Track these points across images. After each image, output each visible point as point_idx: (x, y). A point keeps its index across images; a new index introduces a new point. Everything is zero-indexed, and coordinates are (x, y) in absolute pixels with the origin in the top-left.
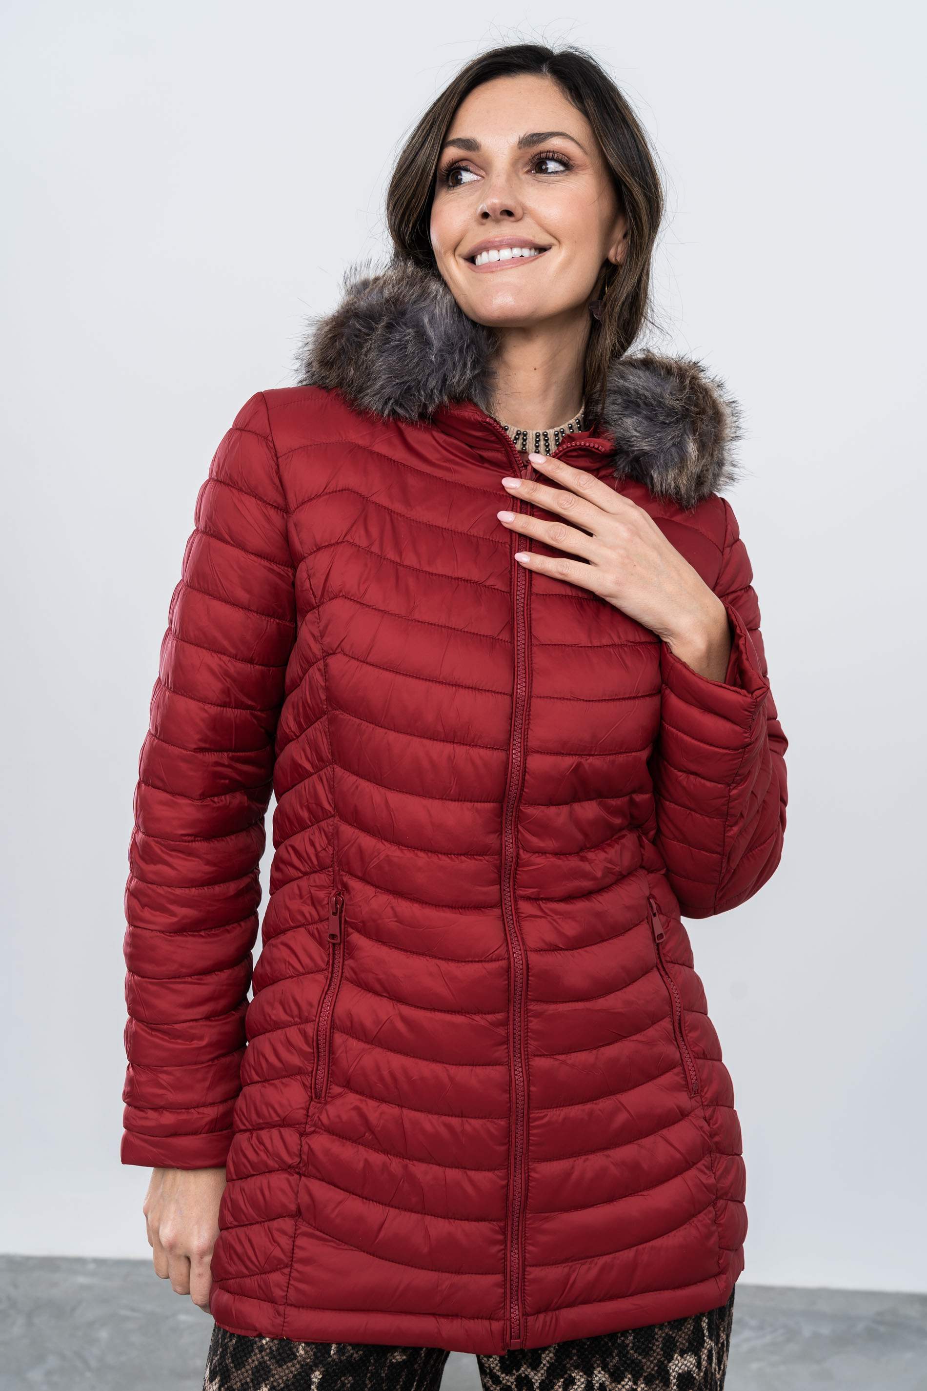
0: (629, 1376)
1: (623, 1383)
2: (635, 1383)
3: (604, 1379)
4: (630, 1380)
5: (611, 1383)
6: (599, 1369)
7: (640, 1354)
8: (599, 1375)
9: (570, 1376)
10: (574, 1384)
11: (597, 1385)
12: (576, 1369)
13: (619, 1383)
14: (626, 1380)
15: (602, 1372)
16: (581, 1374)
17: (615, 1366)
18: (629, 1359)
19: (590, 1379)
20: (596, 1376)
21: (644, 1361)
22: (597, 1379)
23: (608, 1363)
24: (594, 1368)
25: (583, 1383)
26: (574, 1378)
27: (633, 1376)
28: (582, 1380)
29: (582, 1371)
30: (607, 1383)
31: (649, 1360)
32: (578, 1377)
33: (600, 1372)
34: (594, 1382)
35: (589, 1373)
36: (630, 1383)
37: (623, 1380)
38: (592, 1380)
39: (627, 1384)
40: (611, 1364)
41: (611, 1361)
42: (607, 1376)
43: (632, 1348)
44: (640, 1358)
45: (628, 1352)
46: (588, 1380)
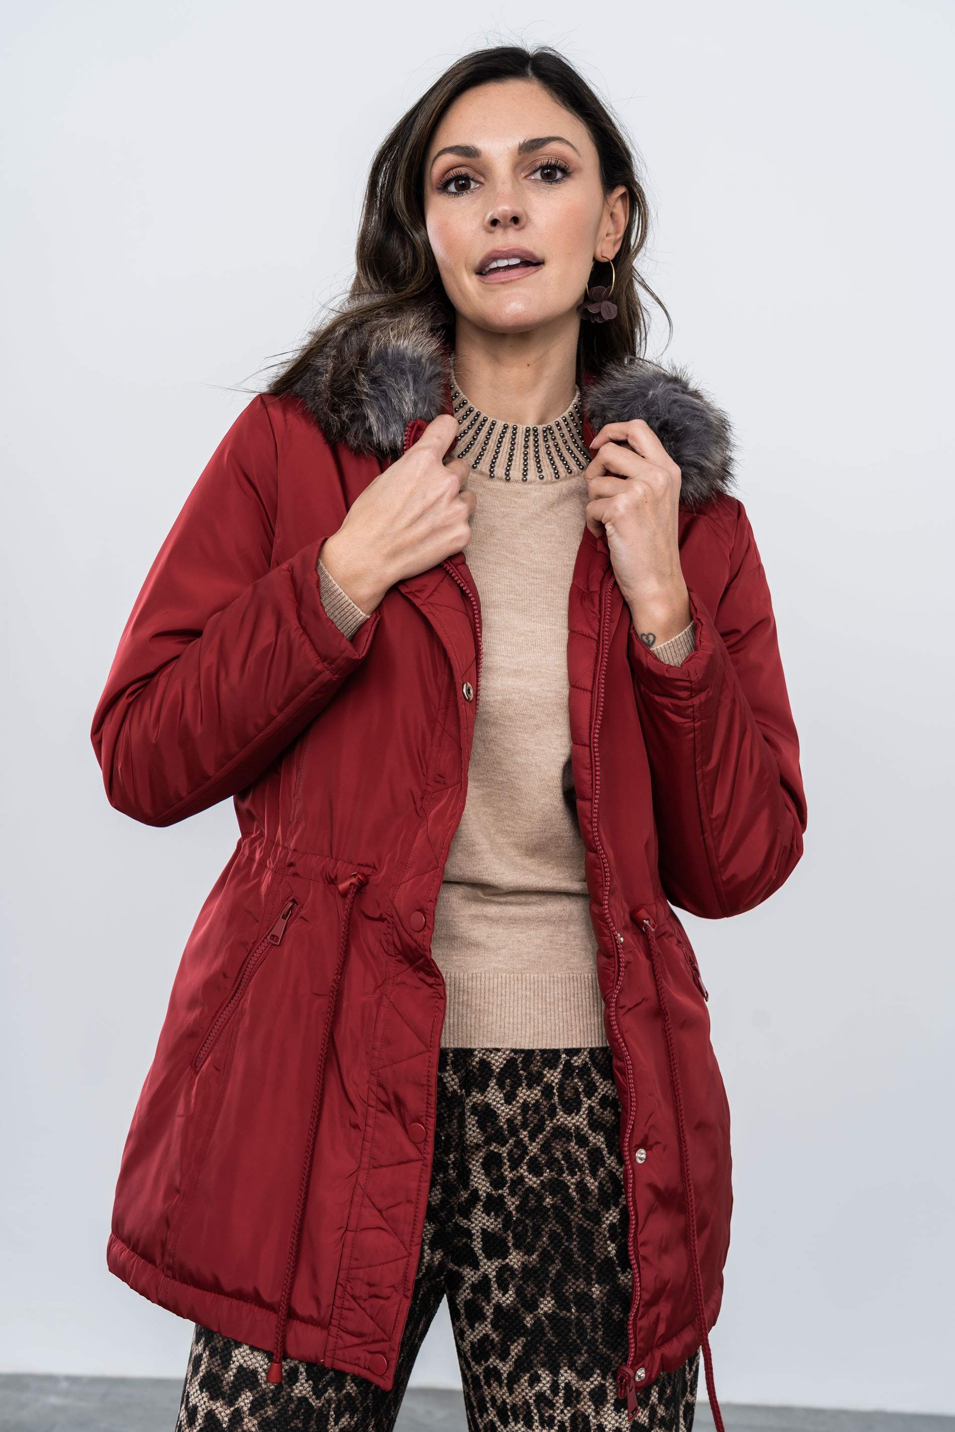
0: (598, 1371)
1: (591, 1379)
2: (604, 1378)
3: (570, 1378)
4: (598, 1375)
5: (578, 1382)
6: (566, 1368)
7: (609, 1349)
8: (565, 1375)
9: (536, 1372)
10: (540, 1381)
11: (563, 1385)
12: (542, 1366)
13: (588, 1380)
14: (595, 1376)
15: (569, 1371)
16: (547, 1372)
17: (583, 1363)
18: (598, 1354)
19: (555, 1379)
20: (562, 1375)
21: (612, 1355)
22: (563, 1378)
23: (576, 1362)
24: (561, 1368)
25: (548, 1382)
26: (540, 1376)
27: (602, 1371)
28: (548, 1379)
29: (548, 1369)
30: (573, 1382)
31: (617, 1355)
32: (544, 1375)
33: (566, 1372)
34: (560, 1382)
35: (555, 1372)
36: (599, 1379)
37: (592, 1376)
38: (557, 1380)
39: (595, 1380)
40: (579, 1362)
41: (580, 1359)
42: (574, 1375)
43: (601, 1344)
44: (608, 1352)
45: (597, 1348)
46: (553, 1380)
